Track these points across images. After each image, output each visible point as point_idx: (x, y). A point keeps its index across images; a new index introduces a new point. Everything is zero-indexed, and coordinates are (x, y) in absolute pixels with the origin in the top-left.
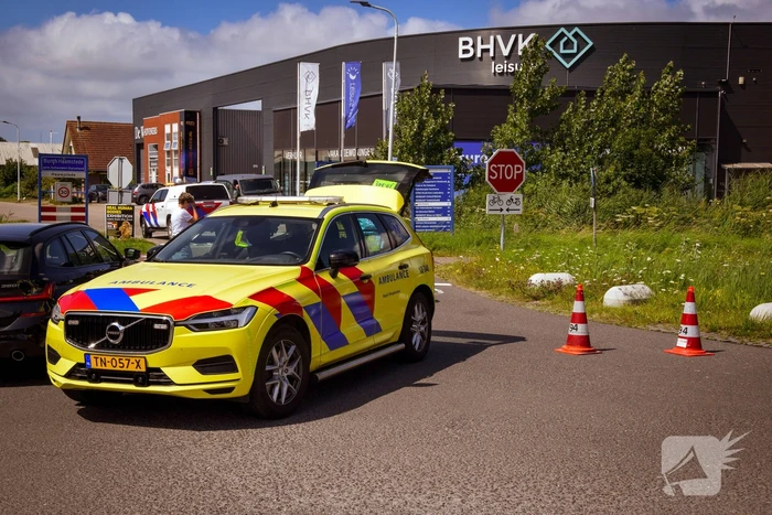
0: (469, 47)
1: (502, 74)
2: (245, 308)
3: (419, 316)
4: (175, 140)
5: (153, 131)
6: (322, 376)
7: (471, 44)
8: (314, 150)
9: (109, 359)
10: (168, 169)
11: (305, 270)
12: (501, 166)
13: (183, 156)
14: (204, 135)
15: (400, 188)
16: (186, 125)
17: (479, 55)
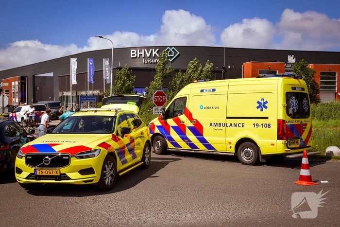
0: (134, 53)
1: (147, 63)
2: (96, 150)
3: (147, 151)
4: (17, 88)
5: (7, 84)
6: (121, 174)
7: (135, 52)
8: (76, 91)
9: (44, 171)
10: (14, 99)
11: (113, 135)
12: (158, 97)
13: (20, 94)
14: (29, 86)
15: (137, 105)
16: (21, 82)
17: (138, 56)
